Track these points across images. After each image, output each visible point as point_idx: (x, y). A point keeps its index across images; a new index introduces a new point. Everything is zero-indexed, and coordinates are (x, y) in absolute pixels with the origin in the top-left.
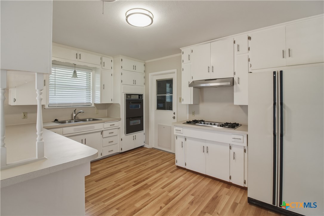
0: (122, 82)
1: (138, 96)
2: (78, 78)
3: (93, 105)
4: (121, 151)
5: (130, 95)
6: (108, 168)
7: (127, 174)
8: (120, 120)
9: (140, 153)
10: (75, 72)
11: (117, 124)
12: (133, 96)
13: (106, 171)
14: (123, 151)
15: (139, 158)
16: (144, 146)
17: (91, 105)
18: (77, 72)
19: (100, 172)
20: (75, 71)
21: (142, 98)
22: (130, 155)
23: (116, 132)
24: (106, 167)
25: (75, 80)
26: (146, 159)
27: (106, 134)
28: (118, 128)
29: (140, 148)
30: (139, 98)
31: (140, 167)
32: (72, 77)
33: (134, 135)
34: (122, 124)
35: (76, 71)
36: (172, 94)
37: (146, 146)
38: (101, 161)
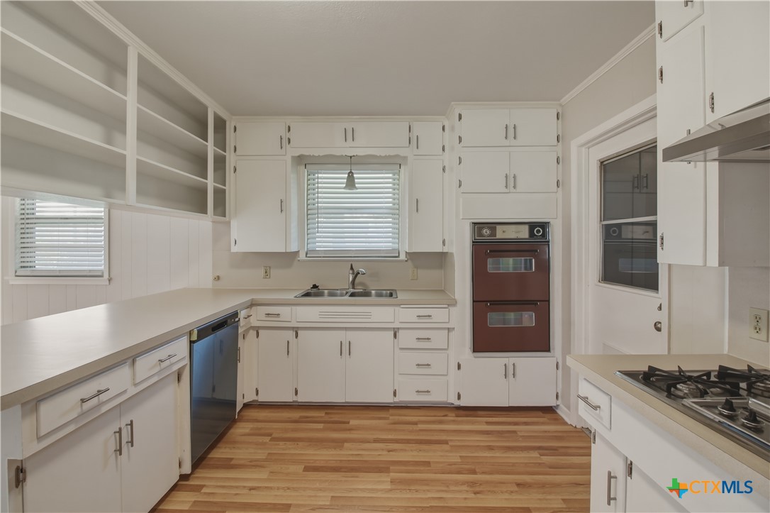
0: (460, 186)
1: (526, 228)
2: (357, 189)
3: (403, 257)
4: (457, 403)
5: (492, 226)
6: (376, 441)
7: (391, 490)
8: (453, 303)
9: (515, 432)
10: (351, 175)
11: (439, 315)
12: (505, 227)
13: (358, 450)
14: (463, 403)
15: (490, 448)
16: (558, 411)
17: (398, 257)
18: (355, 175)
19: (346, 445)
20: (351, 172)
21: (544, 235)
22: (480, 424)
23: (439, 339)
24: (375, 437)
25: (349, 194)
26: (514, 464)
27: (407, 338)
28: (449, 330)
29: (540, 413)
30: (532, 234)
31: (452, 488)
32: (344, 188)
33: (512, 360)
34: (461, 315)
35: (353, 173)
36: (655, 214)
37: (563, 412)
38: (391, 411)
